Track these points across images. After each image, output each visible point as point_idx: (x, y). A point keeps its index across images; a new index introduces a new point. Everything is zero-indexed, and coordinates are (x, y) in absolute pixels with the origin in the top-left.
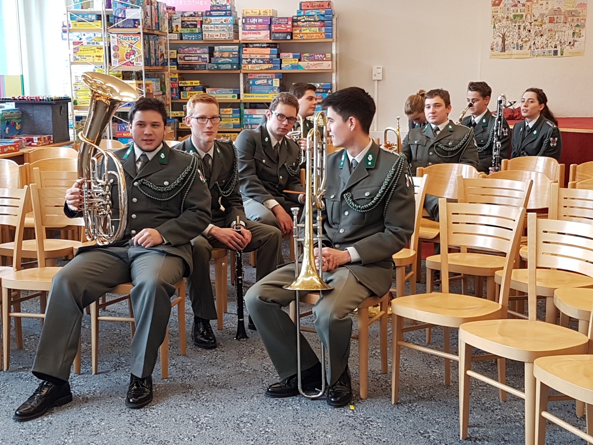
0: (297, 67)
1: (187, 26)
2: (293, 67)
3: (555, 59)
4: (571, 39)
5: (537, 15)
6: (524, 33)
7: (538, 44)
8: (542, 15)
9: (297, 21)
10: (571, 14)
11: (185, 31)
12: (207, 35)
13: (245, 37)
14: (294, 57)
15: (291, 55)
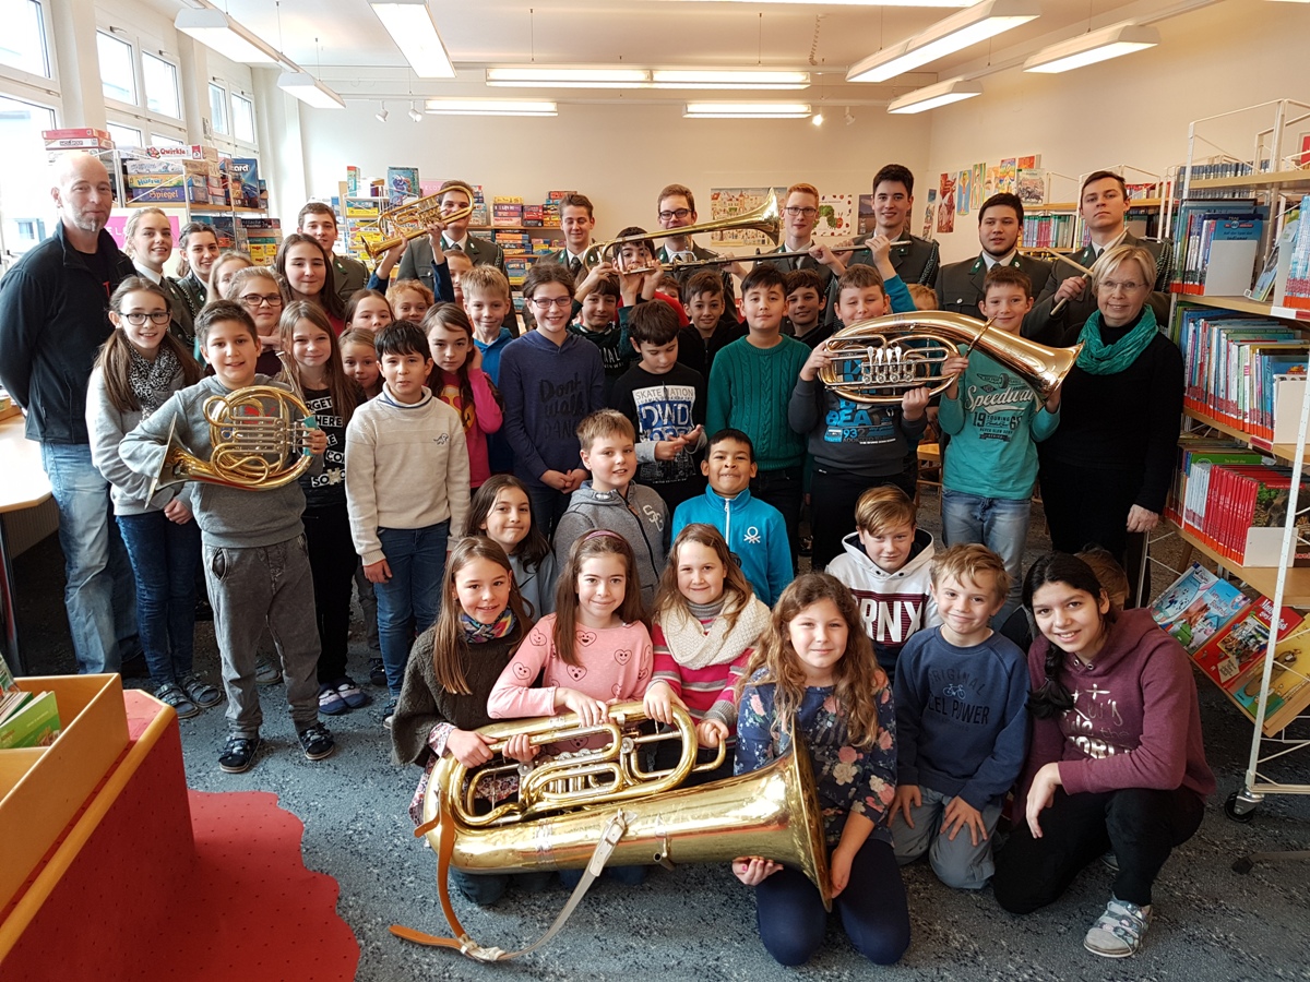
7: (750, 234)
9: (546, 209)
13: (497, 223)
14: (545, 242)
15: (542, 241)
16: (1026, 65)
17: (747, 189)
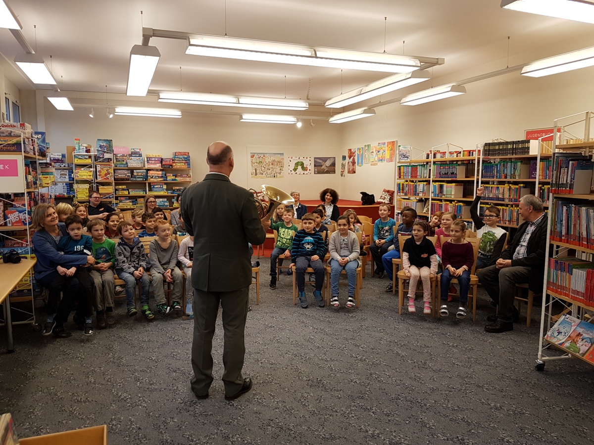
0: (175, 180)
1: (119, 161)
2: (173, 180)
3: (274, 179)
4: (279, 172)
6: (263, 168)
7: (268, 173)
8: (269, 162)
9: (174, 160)
10: (279, 162)
11: (118, 163)
12: (130, 165)
13: (149, 166)
15: (172, 175)
17: (266, 154)
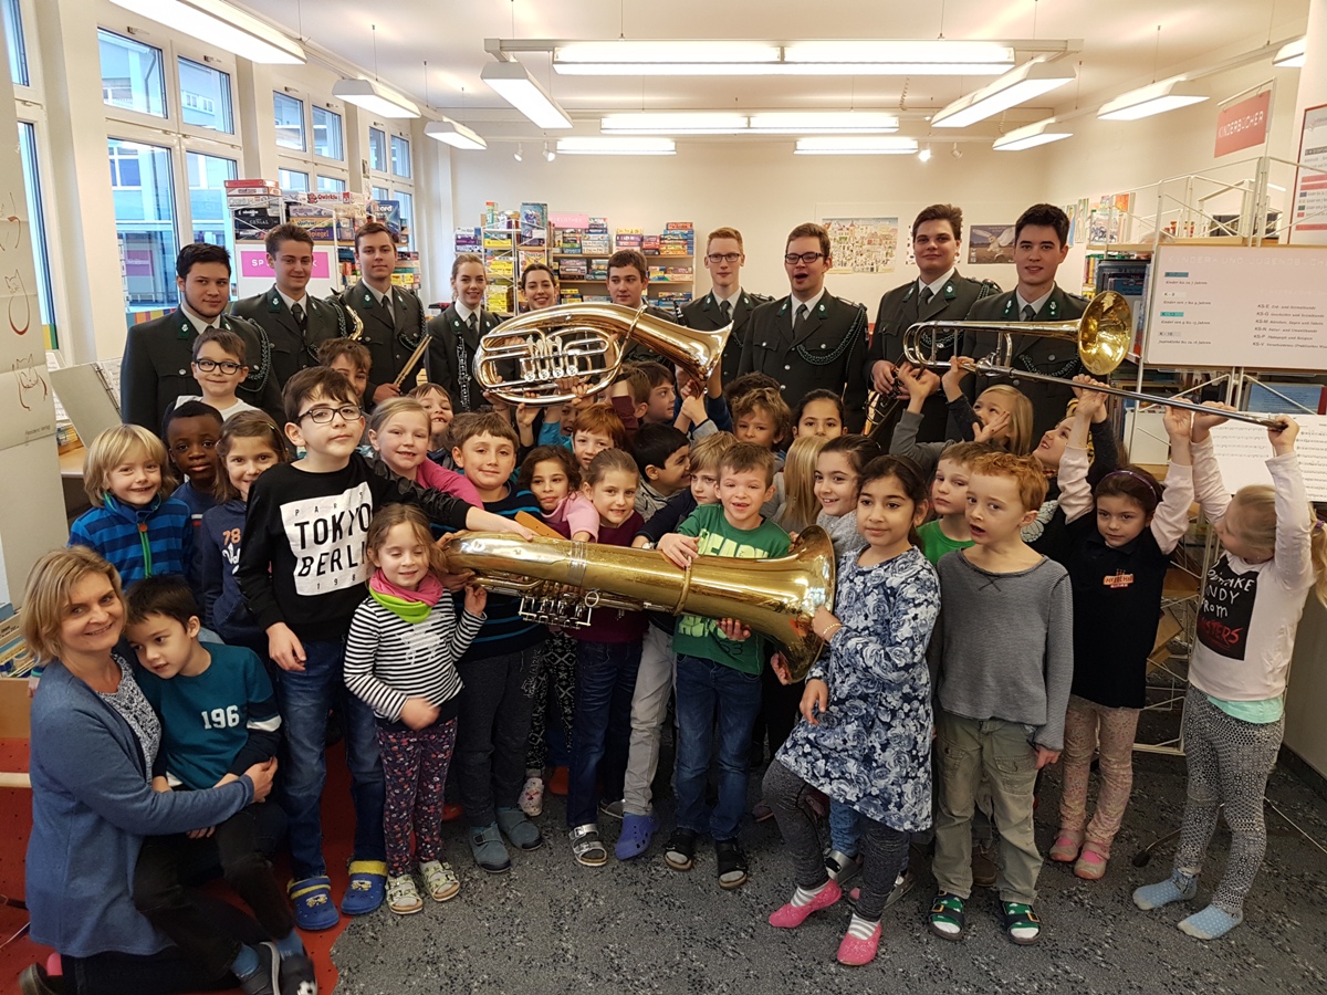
0: (663, 278)
1: (568, 242)
2: (660, 279)
3: (872, 275)
4: (885, 258)
5: (858, 238)
6: (848, 252)
7: (858, 262)
8: (863, 238)
9: (664, 239)
10: (886, 237)
11: (566, 245)
14: (661, 270)
15: (658, 268)
16: (1099, 113)
17: (858, 219)
